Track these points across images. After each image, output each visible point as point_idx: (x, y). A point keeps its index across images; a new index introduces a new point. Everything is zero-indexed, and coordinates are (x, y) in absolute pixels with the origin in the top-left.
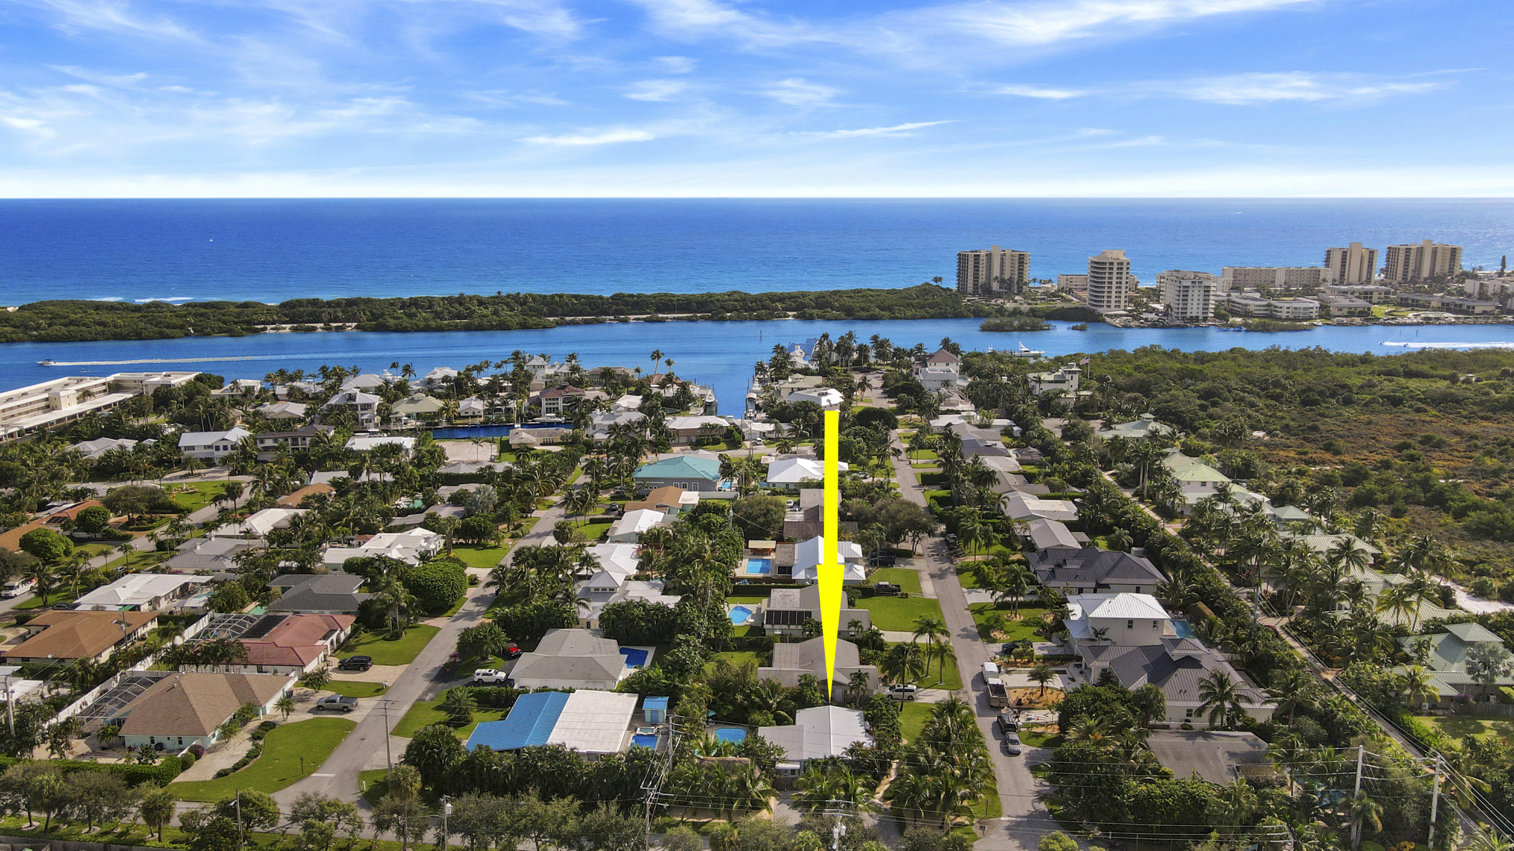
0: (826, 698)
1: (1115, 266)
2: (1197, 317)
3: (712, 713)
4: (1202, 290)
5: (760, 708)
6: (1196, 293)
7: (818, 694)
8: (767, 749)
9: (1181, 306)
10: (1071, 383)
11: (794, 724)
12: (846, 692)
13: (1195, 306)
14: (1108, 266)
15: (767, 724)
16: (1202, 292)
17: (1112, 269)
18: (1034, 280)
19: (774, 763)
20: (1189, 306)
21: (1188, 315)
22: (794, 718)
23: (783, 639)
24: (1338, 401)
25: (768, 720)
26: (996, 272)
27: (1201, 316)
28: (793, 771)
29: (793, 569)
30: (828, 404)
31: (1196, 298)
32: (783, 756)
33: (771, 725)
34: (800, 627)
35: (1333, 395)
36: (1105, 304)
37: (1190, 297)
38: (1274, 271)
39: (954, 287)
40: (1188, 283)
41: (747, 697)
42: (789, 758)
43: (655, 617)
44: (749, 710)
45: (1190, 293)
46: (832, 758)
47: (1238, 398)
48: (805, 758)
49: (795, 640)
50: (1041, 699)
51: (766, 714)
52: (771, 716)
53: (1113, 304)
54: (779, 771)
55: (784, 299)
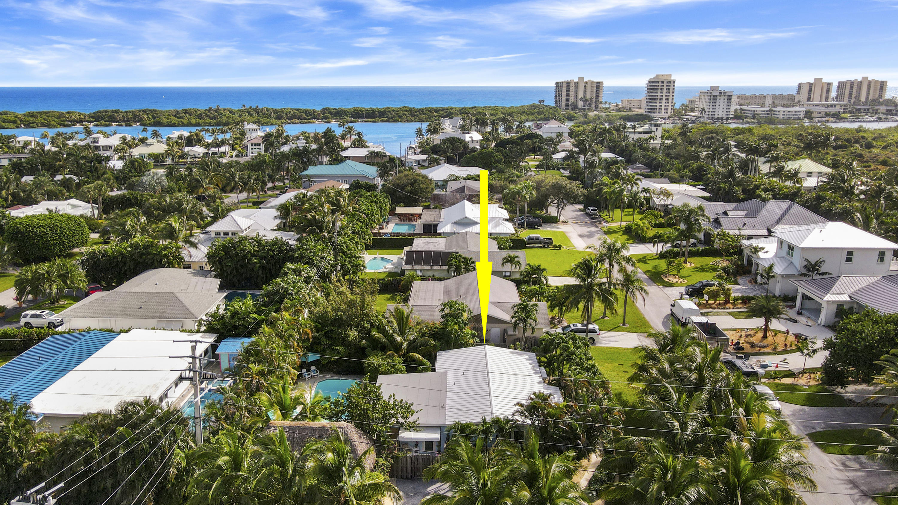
0: (480, 336)
1: (665, 84)
2: (722, 118)
3: (312, 357)
4: (726, 98)
5: (383, 348)
6: (722, 101)
7: (468, 330)
8: (385, 407)
9: (711, 110)
10: (656, 134)
11: (433, 370)
12: (505, 331)
13: (721, 110)
14: (660, 84)
15: (393, 370)
16: (726, 100)
17: (663, 86)
18: (606, 103)
19: (395, 432)
20: (717, 110)
21: (716, 116)
22: (433, 363)
23: (424, 279)
24: (861, 146)
25: (393, 366)
26: (581, 95)
27: (725, 117)
28: (429, 444)
29: (439, 226)
30: (470, 139)
31: (721, 104)
32: (411, 419)
33: (398, 371)
34: (445, 267)
35: (857, 142)
36: (658, 111)
37: (717, 103)
38: (765, 96)
39: (553, 105)
40: (717, 94)
41: (367, 334)
42: (422, 422)
43: (271, 253)
44: (368, 350)
45: (718, 101)
46: (496, 422)
47: (785, 143)
48: (449, 421)
49: (440, 280)
50: (765, 342)
51: (391, 356)
52: (398, 360)
53: (663, 111)
54: (404, 445)
55: (439, 110)
